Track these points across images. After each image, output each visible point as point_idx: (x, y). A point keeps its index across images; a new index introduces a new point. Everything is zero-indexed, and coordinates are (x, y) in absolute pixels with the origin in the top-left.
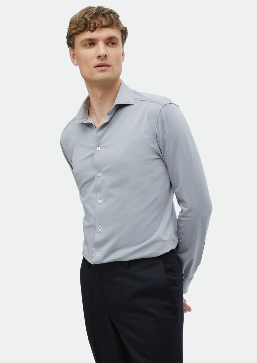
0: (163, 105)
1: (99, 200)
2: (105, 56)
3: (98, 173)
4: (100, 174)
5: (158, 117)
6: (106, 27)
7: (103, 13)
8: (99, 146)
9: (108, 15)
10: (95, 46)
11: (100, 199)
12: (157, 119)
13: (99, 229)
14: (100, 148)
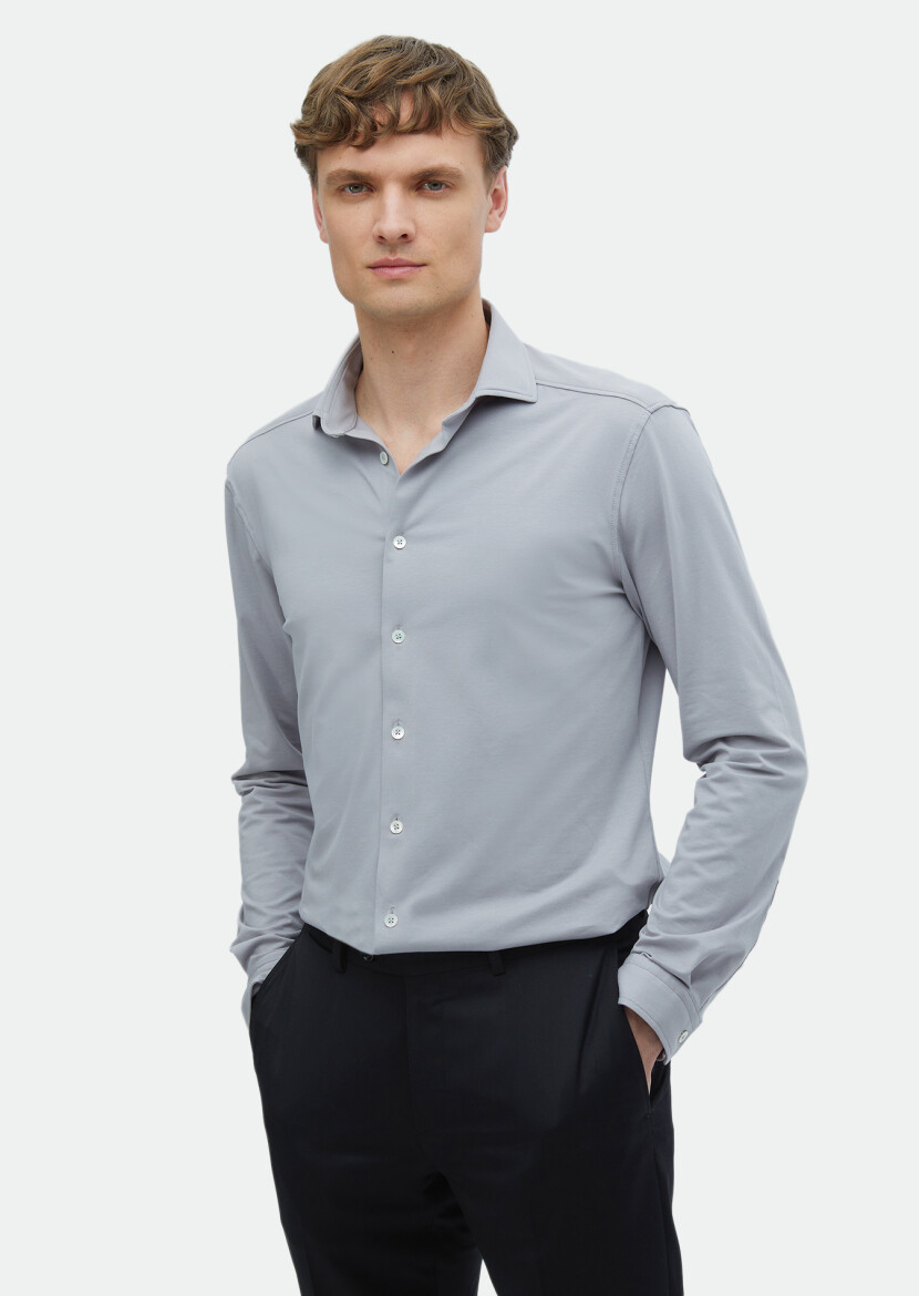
0: (651, 409)
1: (394, 730)
2: (405, 236)
3: (393, 631)
4: (403, 635)
5: (632, 447)
6: (414, 131)
7: (404, 81)
8: (400, 532)
9: (420, 89)
10: (375, 195)
11: (397, 722)
12: (629, 455)
13: (392, 829)
14: (404, 543)
